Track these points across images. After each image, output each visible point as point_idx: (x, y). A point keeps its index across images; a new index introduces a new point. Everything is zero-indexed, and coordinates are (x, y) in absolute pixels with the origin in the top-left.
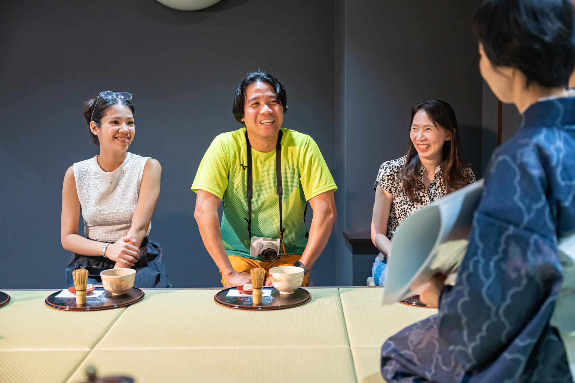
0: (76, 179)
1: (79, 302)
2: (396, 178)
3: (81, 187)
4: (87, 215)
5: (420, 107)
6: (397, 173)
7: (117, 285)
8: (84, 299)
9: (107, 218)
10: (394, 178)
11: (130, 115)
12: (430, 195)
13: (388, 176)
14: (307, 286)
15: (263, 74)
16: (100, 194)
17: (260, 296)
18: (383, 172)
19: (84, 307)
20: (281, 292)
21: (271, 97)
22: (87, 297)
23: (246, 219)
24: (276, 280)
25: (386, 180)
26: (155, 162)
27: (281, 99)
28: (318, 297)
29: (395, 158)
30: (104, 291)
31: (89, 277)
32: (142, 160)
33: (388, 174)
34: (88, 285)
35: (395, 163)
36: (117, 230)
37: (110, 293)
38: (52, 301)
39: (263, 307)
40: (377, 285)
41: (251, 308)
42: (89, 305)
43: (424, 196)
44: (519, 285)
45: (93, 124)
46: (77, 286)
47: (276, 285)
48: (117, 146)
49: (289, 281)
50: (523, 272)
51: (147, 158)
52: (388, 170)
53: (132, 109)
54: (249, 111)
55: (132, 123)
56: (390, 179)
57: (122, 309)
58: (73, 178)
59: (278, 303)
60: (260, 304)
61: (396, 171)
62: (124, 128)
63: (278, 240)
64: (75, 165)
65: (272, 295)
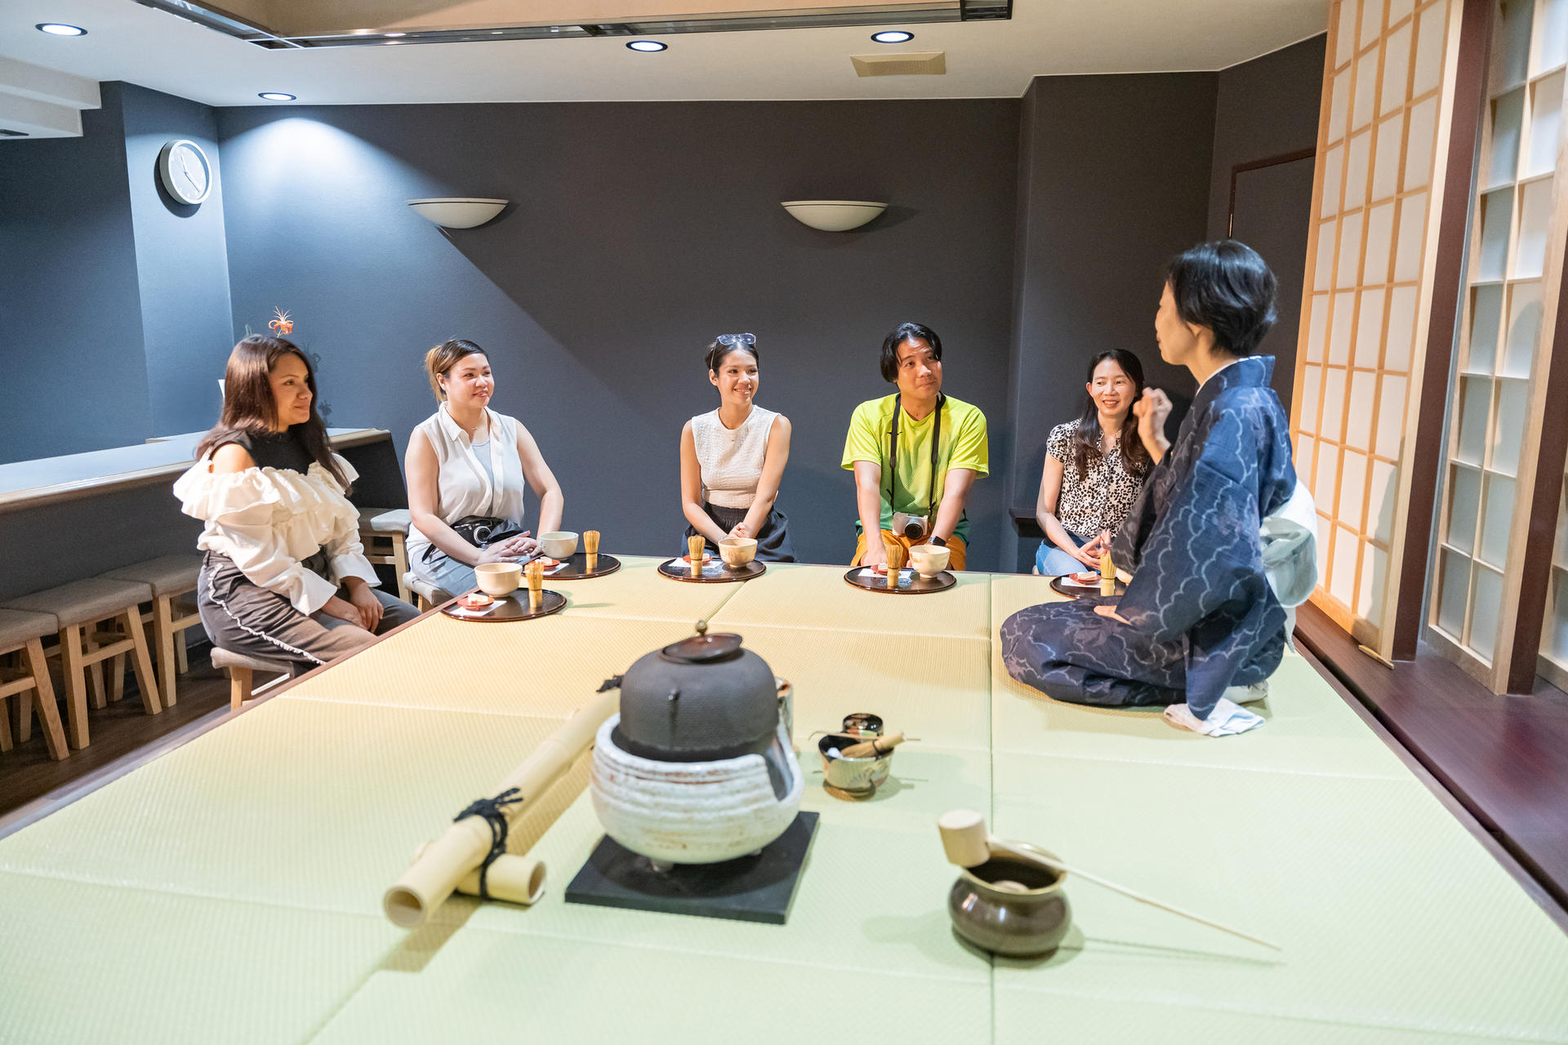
0: (695, 436)
1: (694, 573)
2: (1068, 444)
3: (700, 445)
4: (706, 478)
5: (1103, 357)
6: (1070, 437)
7: (736, 557)
8: (700, 570)
9: (729, 482)
10: (1066, 444)
11: (752, 362)
12: (1110, 464)
13: (1059, 441)
14: (953, 569)
15: (916, 328)
16: (721, 454)
17: (896, 577)
18: (1055, 437)
19: (700, 578)
20: (921, 575)
21: (927, 352)
22: (703, 567)
23: (888, 490)
24: (916, 561)
25: (1057, 447)
26: (784, 421)
27: (937, 354)
28: (965, 583)
29: (1068, 421)
30: (720, 563)
31: (706, 548)
32: (771, 416)
33: (1059, 439)
34: (704, 555)
35: (1068, 427)
36: (738, 494)
37: (728, 564)
38: (665, 570)
39: (899, 589)
40: (1041, 573)
41: (885, 590)
42: (705, 577)
43: (1102, 465)
44: (1228, 543)
45: (712, 372)
46: (692, 555)
47: (916, 566)
48: (736, 398)
49: (932, 563)
50: (1237, 530)
51: (777, 414)
52: (1059, 435)
53: (756, 355)
54: (904, 373)
55: (755, 371)
56: (1062, 445)
57: (740, 583)
58: (691, 434)
59: (917, 587)
60: (896, 586)
61: (1069, 435)
62: (745, 377)
63: (925, 518)
64: (694, 418)
65: (911, 577)
